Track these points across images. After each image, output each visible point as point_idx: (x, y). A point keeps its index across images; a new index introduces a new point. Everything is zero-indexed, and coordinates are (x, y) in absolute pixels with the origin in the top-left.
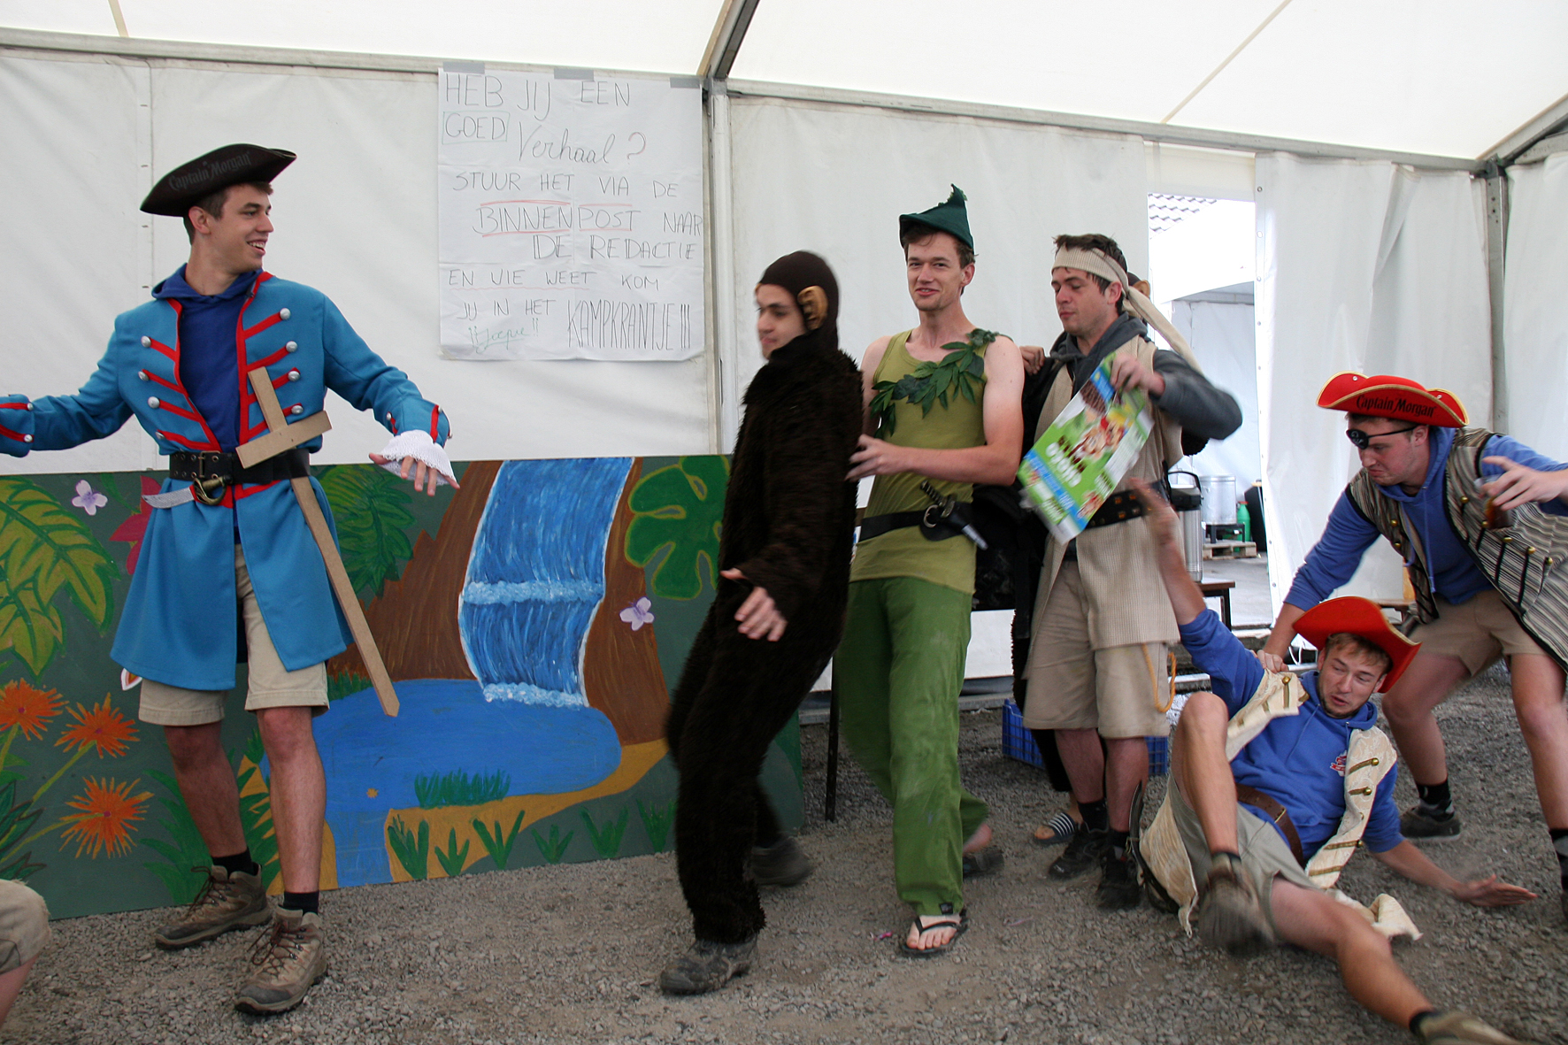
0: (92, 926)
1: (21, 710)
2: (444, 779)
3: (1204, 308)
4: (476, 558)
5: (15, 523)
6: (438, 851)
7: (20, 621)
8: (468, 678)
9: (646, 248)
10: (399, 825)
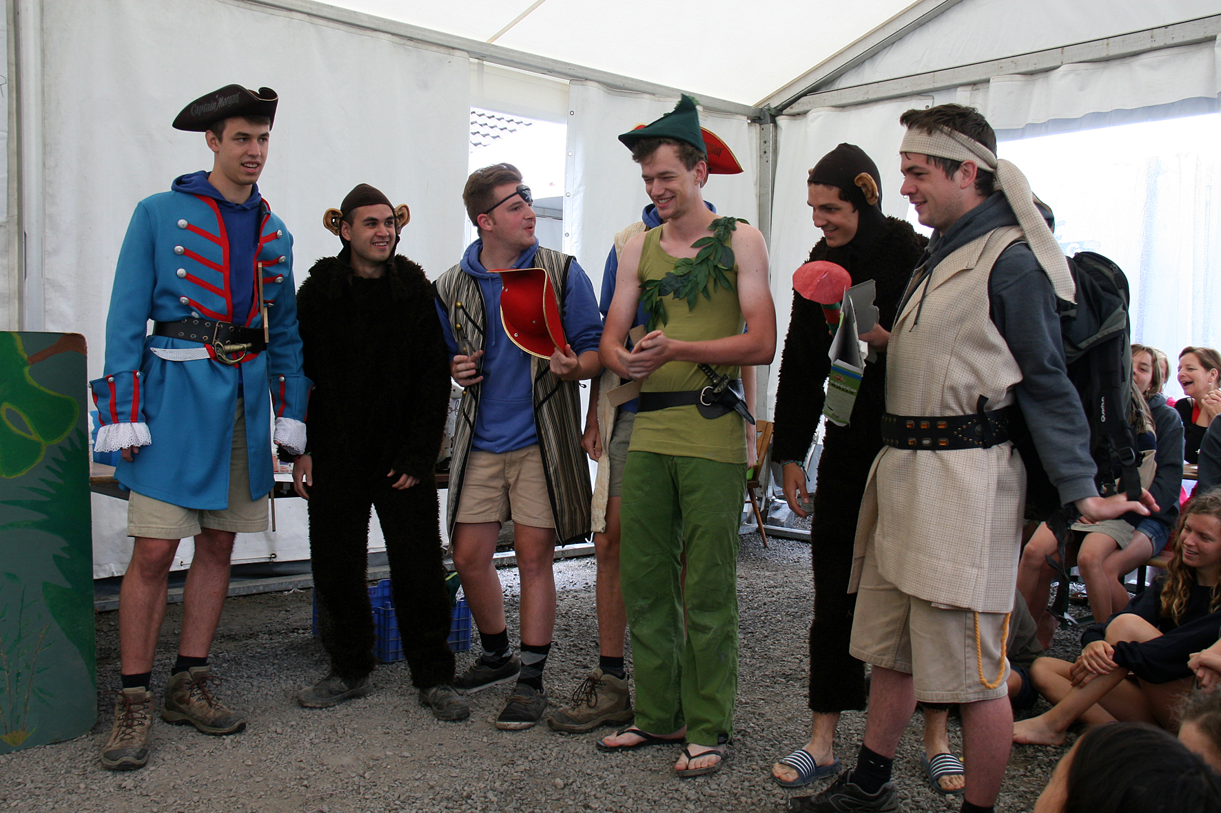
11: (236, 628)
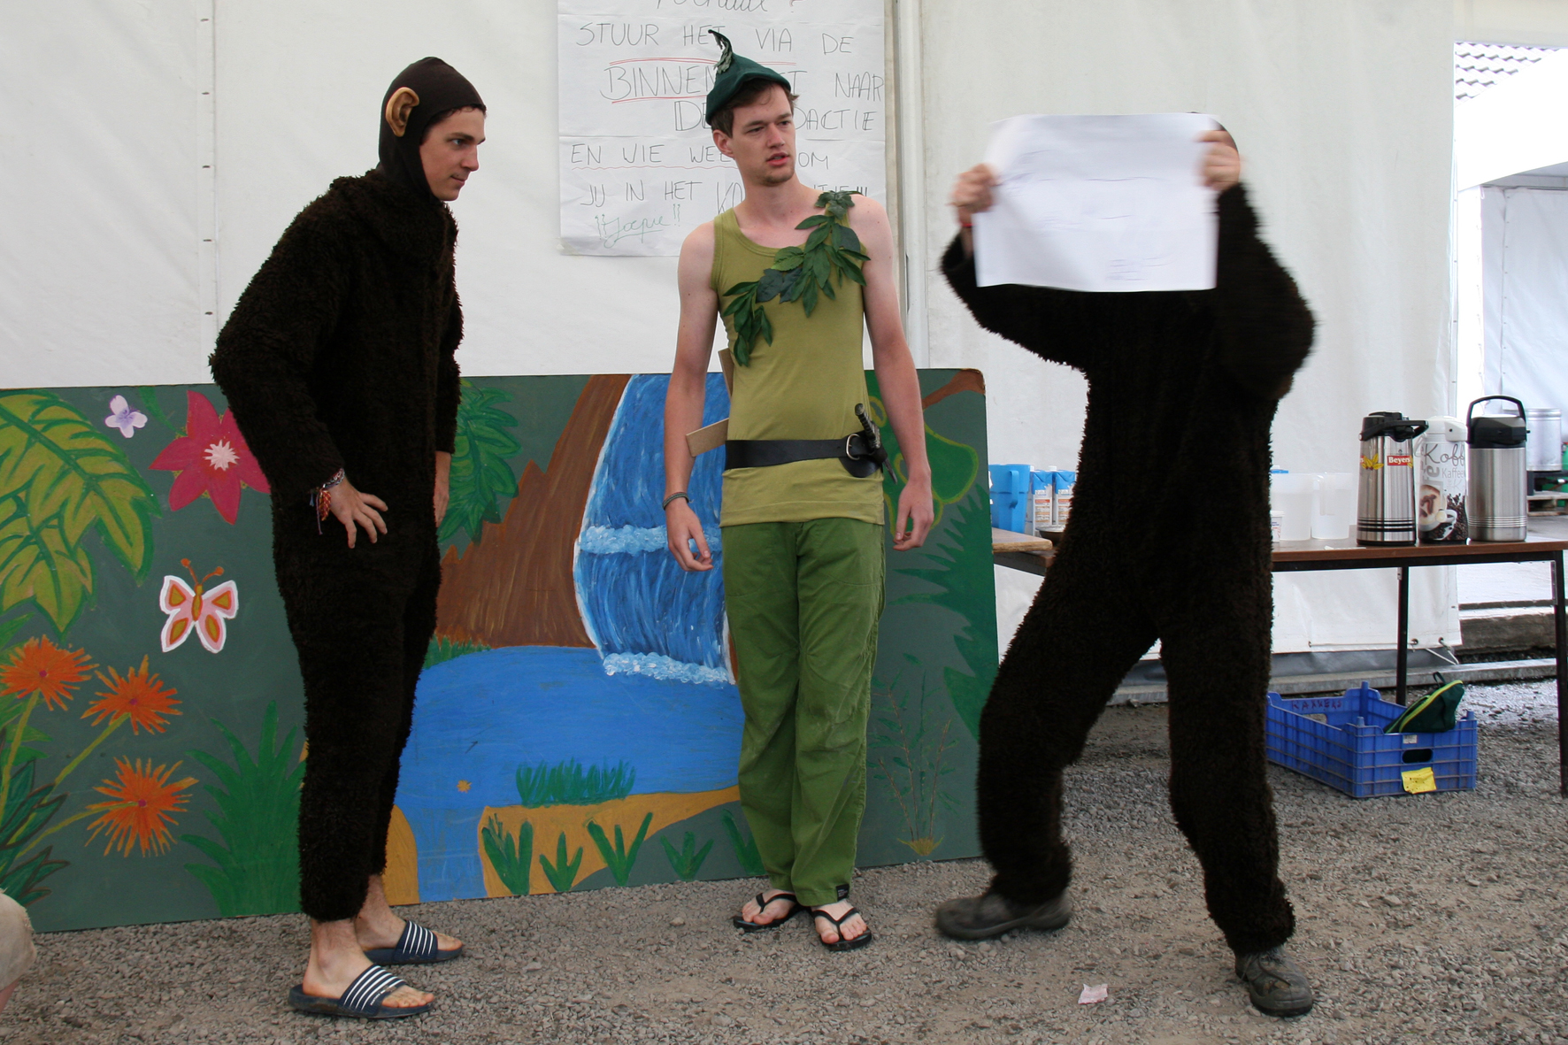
0: (119, 940)
1: (43, 674)
2: (553, 770)
3: (1522, 196)
4: (596, 496)
5: (38, 447)
6: (543, 860)
7: (42, 568)
8: (584, 645)
9: (813, 117)
10: (496, 827)
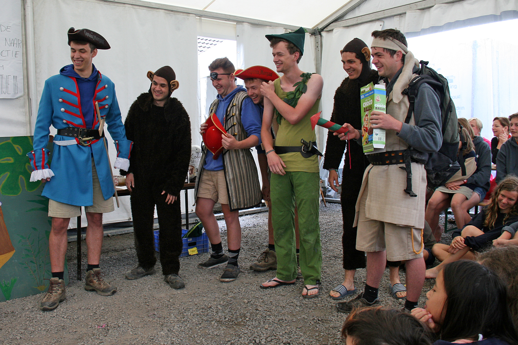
11: (117, 247)
